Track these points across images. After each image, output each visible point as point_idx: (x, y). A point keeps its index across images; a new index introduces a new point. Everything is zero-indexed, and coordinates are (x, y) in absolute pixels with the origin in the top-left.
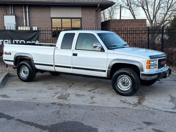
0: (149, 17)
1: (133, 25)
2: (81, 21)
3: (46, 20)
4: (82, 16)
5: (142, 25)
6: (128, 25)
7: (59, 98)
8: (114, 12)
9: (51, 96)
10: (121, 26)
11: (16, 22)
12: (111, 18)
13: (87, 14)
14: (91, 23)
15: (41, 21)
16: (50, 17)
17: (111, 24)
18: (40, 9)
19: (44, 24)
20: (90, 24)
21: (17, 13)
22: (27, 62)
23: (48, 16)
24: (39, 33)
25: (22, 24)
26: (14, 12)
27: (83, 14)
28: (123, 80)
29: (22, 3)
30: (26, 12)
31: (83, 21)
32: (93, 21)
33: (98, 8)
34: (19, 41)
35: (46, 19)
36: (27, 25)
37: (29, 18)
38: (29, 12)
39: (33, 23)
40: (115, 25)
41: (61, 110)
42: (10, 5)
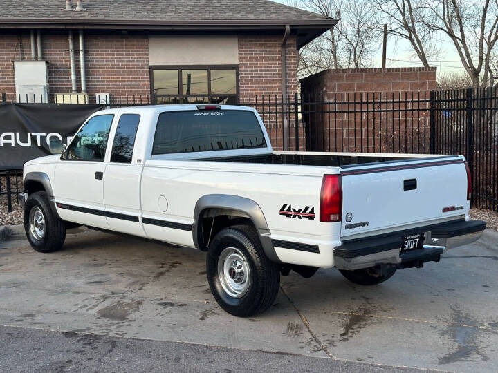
0: (466, 60)
1: (395, 85)
2: (238, 75)
3: (134, 75)
4: (239, 61)
5: (423, 85)
6: (379, 85)
7: (105, 314)
8: (365, 46)
10: (359, 87)
11: (49, 82)
13: (255, 54)
14: (267, 80)
15: (123, 78)
16: (145, 65)
17: (328, 84)
18: (118, 41)
19: (130, 85)
20: (264, 84)
21: (51, 55)
23: (140, 61)
25: (67, 85)
26: (42, 51)
27: (242, 54)
29: (63, 27)
30: (76, 52)
32: (274, 74)
33: (287, 37)
34: (44, 134)
35: (135, 71)
36: (81, 88)
37: (86, 68)
38: (86, 52)
39: (97, 81)
40: (340, 85)
41: (76, 360)
42: (32, 32)
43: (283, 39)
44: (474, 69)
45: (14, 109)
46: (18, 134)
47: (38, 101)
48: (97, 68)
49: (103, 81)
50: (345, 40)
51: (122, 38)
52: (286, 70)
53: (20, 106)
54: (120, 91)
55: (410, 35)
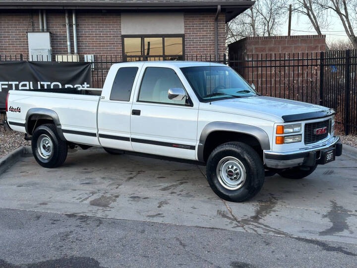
0: (349, 30)
1: (296, 48)
2: (184, 41)
3: (111, 41)
4: (185, 31)
5: (316, 48)
6: (284, 48)
7: (93, 203)
8: (276, 21)
9: (81, 198)
10: (270, 50)
11: (52, 46)
12: (269, 34)
13: (196, 26)
14: (205, 45)
15: (103, 44)
16: (119, 34)
17: (248, 47)
18: (100, 18)
19: (108, 48)
21: (53, 27)
22: (49, 127)
23: (115, 32)
24: (90, 67)
25: (65, 49)
26: (47, 25)
27: (187, 27)
28: (229, 168)
29: (61, 8)
30: (71, 26)
31: (187, 41)
33: (219, 14)
34: (49, 83)
35: (112, 39)
36: (74, 51)
37: (78, 37)
38: (77, 26)
39: (85, 46)
40: (256, 48)
41: (76, 231)
42: (40, 11)
43: (216, 16)
44: (355, 37)
45: (28, 66)
46: (31, 83)
47: (45, 60)
48: (85, 37)
49: (89, 46)
50: (261, 17)
51: (102, 15)
52: (218, 38)
53: (33, 63)
54: (101, 53)
55: (308, 12)
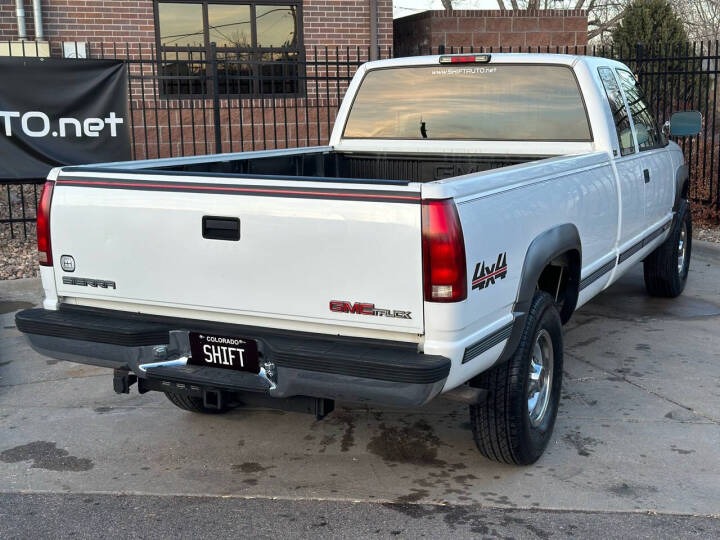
5: (569, 37)
6: (507, 37)
10: (479, 40)
17: (434, 34)
24: (124, 72)
25: (8, 26)
36: (33, 33)
39: (61, 21)
40: (450, 36)
49: (71, 21)
54: (100, 39)
